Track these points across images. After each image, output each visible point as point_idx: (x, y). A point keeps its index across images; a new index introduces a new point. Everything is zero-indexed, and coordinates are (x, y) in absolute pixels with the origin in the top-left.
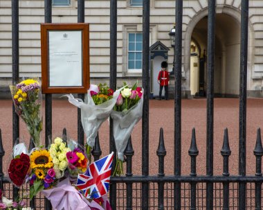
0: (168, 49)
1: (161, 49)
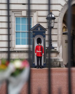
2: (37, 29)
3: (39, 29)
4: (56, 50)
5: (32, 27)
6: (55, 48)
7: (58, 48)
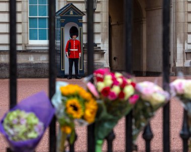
0: (83, 13)
1: (74, 13)
2: (69, 13)
3: (71, 13)
4: (100, 48)
5: (57, 11)
6: (98, 46)
7: (102, 44)
